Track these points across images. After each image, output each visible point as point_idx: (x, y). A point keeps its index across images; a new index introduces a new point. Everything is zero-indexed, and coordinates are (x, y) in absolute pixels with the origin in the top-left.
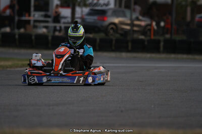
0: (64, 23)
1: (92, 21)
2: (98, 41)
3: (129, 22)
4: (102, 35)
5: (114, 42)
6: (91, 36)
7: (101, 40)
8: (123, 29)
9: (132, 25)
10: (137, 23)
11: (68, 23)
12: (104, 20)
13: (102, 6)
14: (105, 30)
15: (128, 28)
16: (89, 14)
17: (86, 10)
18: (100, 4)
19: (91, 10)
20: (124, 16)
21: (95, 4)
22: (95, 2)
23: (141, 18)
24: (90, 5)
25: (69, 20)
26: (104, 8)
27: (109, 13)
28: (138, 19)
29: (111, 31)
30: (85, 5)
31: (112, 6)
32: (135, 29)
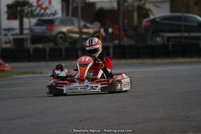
0: (13, 35)
1: (40, 31)
2: (48, 50)
3: (77, 30)
4: (51, 45)
5: (63, 51)
6: (40, 46)
7: (51, 50)
8: (72, 38)
9: (81, 33)
10: (85, 30)
11: (17, 35)
12: (52, 30)
13: (49, 16)
14: (54, 39)
15: (77, 36)
16: (37, 24)
17: (34, 21)
18: (47, 14)
19: (39, 20)
20: (73, 24)
21: (43, 14)
22: (42, 11)
23: (88, 25)
24: (37, 15)
25: (18, 31)
26: (52, 17)
27: (57, 22)
28: (86, 27)
29: (60, 41)
30: (33, 16)
31: (59, 15)
32: (84, 36)
